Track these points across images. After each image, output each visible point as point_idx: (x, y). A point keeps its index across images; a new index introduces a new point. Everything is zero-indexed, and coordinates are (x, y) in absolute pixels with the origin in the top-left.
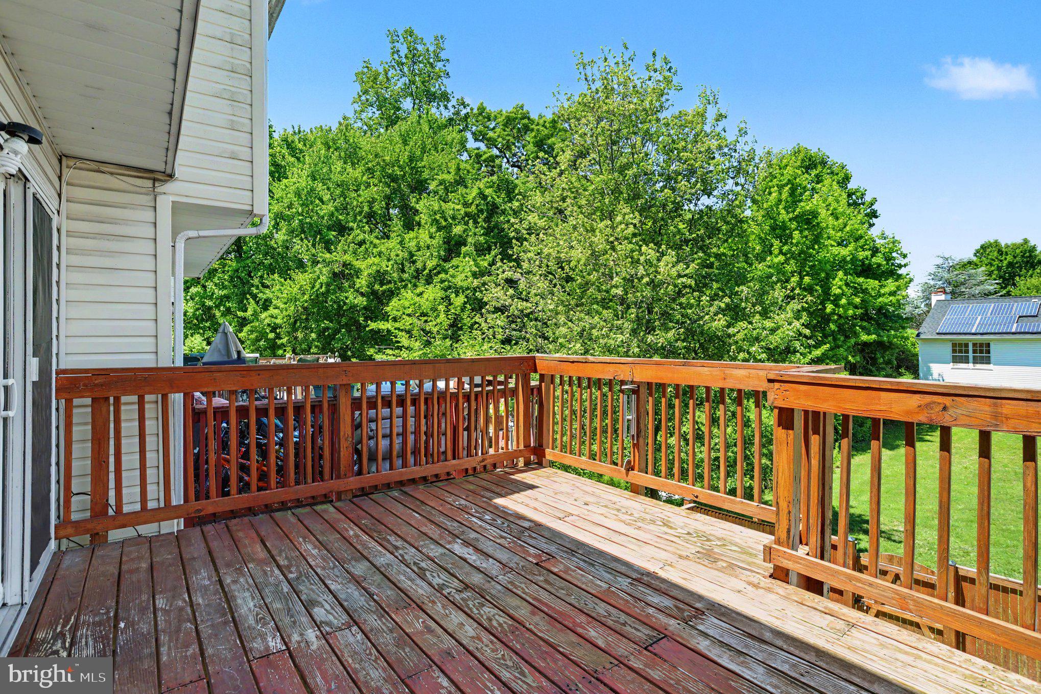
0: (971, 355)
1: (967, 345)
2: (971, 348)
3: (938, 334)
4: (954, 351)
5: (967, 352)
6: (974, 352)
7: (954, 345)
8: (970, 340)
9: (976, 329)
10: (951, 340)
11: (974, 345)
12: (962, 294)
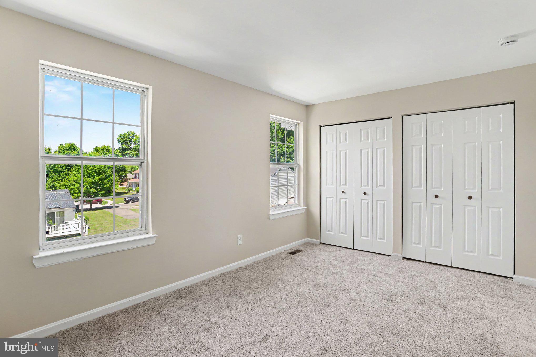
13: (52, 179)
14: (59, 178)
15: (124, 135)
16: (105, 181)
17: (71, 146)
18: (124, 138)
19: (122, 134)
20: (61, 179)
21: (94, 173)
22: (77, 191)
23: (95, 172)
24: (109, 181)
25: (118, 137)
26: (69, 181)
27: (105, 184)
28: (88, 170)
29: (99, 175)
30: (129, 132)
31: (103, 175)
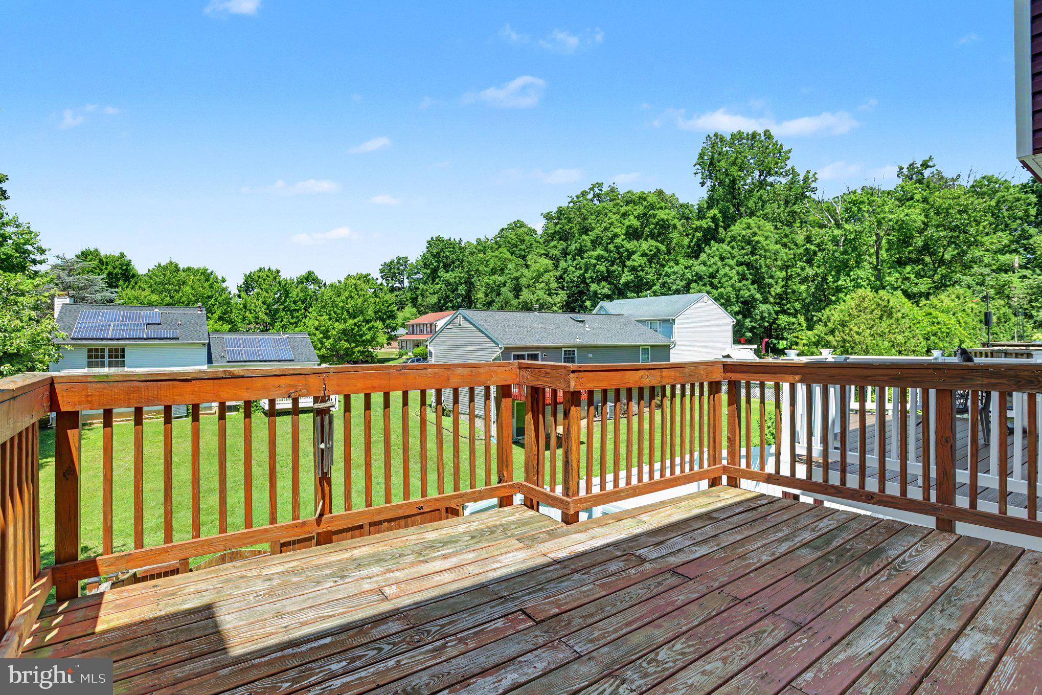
0: (106, 360)
1: (102, 350)
2: (106, 354)
3: (73, 339)
4: (90, 357)
5: (103, 357)
6: (110, 356)
7: (90, 351)
8: (106, 345)
9: (112, 334)
10: (85, 345)
11: (110, 350)
12: (83, 299)
13: (281, 322)
14: (292, 321)
15: (391, 263)
16: (363, 329)
17: (308, 277)
18: (391, 269)
19: (388, 261)
20: (295, 323)
21: (345, 313)
22: (320, 346)
23: (348, 311)
24: (370, 329)
25: (381, 267)
26: (307, 327)
27: (364, 334)
28: (335, 309)
29: (354, 317)
30: (399, 258)
31: (360, 318)
